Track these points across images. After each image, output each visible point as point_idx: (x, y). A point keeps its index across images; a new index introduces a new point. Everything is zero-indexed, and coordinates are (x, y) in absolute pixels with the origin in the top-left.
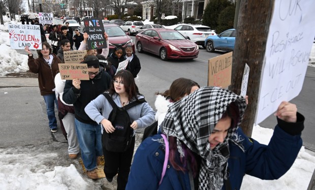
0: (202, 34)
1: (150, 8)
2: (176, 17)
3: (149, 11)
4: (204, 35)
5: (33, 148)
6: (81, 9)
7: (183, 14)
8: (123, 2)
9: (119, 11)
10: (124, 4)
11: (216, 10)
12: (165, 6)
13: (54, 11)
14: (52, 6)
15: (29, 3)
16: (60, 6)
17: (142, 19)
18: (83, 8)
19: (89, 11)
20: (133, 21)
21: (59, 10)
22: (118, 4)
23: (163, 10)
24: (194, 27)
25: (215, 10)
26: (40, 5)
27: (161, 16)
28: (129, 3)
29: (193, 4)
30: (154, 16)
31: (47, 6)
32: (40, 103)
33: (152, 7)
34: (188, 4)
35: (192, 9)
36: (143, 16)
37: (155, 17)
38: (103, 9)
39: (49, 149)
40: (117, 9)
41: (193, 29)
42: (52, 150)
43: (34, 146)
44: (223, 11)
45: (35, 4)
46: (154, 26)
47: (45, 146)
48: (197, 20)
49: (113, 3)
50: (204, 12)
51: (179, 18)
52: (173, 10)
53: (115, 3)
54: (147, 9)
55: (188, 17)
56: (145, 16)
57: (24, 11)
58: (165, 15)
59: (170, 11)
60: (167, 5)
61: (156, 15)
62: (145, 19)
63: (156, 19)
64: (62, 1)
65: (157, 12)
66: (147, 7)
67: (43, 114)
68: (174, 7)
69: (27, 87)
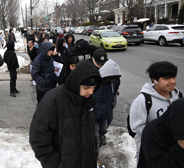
0: (178, 32)
1: (122, 14)
2: (149, 19)
3: (121, 17)
4: (182, 34)
6: (62, 20)
7: (155, 16)
8: (97, 11)
9: (94, 18)
10: (98, 13)
12: (137, 11)
13: (41, 23)
14: (39, 20)
15: (23, 19)
16: (46, 19)
17: (114, 24)
18: (63, 19)
19: (68, 21)
20: (106, 25)
21: (44, 22)
22: (93, 13)
23: (135, 14)
24: (169, 26)
26: (31, 19)
27: (133, 19)
28: (102, 11)
29: (166, 6)
30: (126, 20)
31: (36, 20)
33: (124, 12)
34: (161, 7)
35: (166, 11)
36: (116, 21)
38: (79, 18)
40: (91, 18)
41: (168, 29)
45: (27, 19)
48: (171, 20)
49: (88, 12)
50: (179, 12)
51: (151, 20)
52: (145, 13)
53: (90, 12)
54: (119, 15)
55: (161, 18)
56: (118, 21)
57: (19, 25)
58: (137, 18)
59: (142, 15)
60: (138, 10)
61: (128, 19)
62: (117, 23)
63: (128, 22)
64: (47, 15)
65: (129, 16)
66: (119, 13)
67: (32, 102)
68: (146, 11)
69: (20, 80)
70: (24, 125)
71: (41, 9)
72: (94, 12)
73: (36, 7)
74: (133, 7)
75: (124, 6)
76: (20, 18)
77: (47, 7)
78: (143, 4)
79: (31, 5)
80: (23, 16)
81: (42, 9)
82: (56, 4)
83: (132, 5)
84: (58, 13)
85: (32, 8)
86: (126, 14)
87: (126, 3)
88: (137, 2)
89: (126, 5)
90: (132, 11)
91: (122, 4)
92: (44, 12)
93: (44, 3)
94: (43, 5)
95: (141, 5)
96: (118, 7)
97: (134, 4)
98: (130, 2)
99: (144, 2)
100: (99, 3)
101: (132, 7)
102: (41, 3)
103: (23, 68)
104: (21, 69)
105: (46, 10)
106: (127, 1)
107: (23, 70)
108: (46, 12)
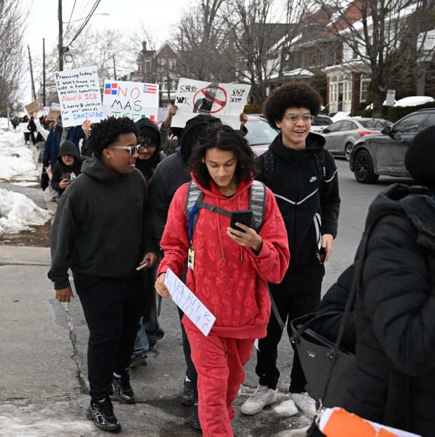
2: (431, 99)
3: (348, 90)
5: (27, 405)
8: (273, 69)
9: (262, 93)
10: (275, 75)
12: (397, 70)
15: (33, 88)
17: (326, 112)
22: (260, 75)
27: (383, 97)
28: (290, 73)
30: (361, 101)
33: (357, 77)
36: (330, 103)
37: (364, 105)
39: (68, 411)
42: (79, 415)
43: (30, 402)
45: (46, 89)
46: (365, 124)
47: (58, 403)
49: (246, 73)
52: (420, 79)
53: (251, 72)
54: (342, 84)
56: (337, 103)
57: (19, 109)
58: (396, 93)
59: (411, 83)
60: (401, 67)
61: (368, 100)
62: (336, 111)
63: (368, 107)
65: (372, 87)
66: (342, 79)
67: (57, 326)
68: (424, 70)
69: (18, 264)
70: (26, 392)
71: (93, 58)
72: (265, 70)
73: (77, 52)
74: (384, 58)
75: (356, 53)
76: (21, 86)
77: (112, 52)
78: (414, 49)
79: (61, 40)
80: (32, 78)
81: (98, 60)
82: (144, 44)
83: (383, 51)
84: (149, 73)
85: (62, 50)
86: (364, 83)
87: (364, 43)
88: (398, 46)
89: (363, 50)
90: (382, 71)
91: (351, 46)
92: (102, 69)
93: (105, 39)
94: (100, 47)
95: (410, 51)
96: (341, 62)
97: (388, 49)
98: (375, 41)
99: (419, 45)
100: (278, 47)
101: (381, 56)
102: (94, 40)
103: (28, 232)
104: (23, 232)
105: (110, 63)
106: (367, 40)
107: (28, 236)
108: (111, 71)
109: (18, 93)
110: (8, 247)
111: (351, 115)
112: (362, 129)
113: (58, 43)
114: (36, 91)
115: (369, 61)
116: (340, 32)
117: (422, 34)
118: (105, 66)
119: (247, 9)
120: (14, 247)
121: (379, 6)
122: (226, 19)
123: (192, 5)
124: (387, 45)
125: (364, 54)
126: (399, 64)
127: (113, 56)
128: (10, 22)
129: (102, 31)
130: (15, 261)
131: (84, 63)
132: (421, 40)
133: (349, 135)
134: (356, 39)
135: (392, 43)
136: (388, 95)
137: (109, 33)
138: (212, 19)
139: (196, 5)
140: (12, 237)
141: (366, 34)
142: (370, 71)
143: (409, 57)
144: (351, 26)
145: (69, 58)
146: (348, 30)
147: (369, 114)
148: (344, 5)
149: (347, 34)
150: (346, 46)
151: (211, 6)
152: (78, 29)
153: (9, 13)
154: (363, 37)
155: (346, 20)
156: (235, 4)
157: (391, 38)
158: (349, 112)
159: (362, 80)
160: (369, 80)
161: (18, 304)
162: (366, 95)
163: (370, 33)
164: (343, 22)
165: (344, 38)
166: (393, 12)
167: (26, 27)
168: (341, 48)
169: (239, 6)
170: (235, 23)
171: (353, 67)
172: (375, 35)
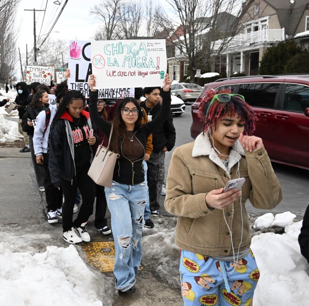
1: (179, 65)
2: (218, 74)
3: (178, 70)
5: (17, 227)
7: (227, 70)
11: (279, 59)
12: (201, 60)
15: (22, 69)
23: (198, 64)
25: (277, 60)
27: (195, 73)
29: (242, 54)
30: (185, 75)
32: (30, 175)
33: (182, 63)
34: (235, 56)
35: (242, 62)
37: (186, 77)
39: (39, 229)
42: (44, 231)
43: (19, 225)
44: (290, 61)
46: (186, 86)
47: (33, 226)
50: (260, 64)
51: (221, 75)
52: (212, 64)
55: (235, 73)
56: (173, 76)
57: (15, 79)
58: (201, 71)
59: (208, 66)
61: (187, 74)
63: (188, 78)
64: (62, 65)
65: (189, 68)
66: (175, 64)
67: (33, 187)
68: (214, 60)
69: (13, 157)
70: (17, 220)
71: (52, 54)
73: (43, 51)
74: (195, 54)
75: (182, 51)
76: (16, 68)
77: (61, 51)
78: (209, 49)
79: (35, 45)
80: (21, 64)
81: (54, 55)
83: (194, 50)
85: (36, 50)
87: (185, 47)
88: (201, 48)
89: (185, 50)
90: (194, 60)
91: (179, 48)
92: (56, 60)
93: (58, 44)
94: (55, 48)
95: (207, 50)
96: (174, 56)
97: (197, 49)
98: (190, 46)
99: (211, 47)
101: (193, 53)
102: (52, 45)
103: (19, 141)
104: (16, 141)
105: (60, 56)
106: (186, 45)
107: (19, 143)
108: (61, 60)
109: (14, 72)
110: (8, 148)
111: (179, 82)
112: (185, 89)
113: (34, 46)
114: (23, 71)
115: (188, 55)
116: (173, 41)
117: (213, 42)
118: (58, 58)
119: (128, 30)
120: (12, 149)
121: (192, 29)
122: (117, 35)
123: (101, 27)
124: (196, 48)
125: (185, 52)
126: (202, 57)
127: (62, 53)
128: (9, 36)
129: (56, 40)
130: (12, 156)
131: (47, 57)
132: (212, 45)
133: (179, 91)
134: (181, 44)
135: (199, 47)
136: (197, 72)
137: (59, 41)
138: (111, 34)
139: (103, 27)
140: (11, 144)
141: (186, 42)
142: (188, 60)
143: (206, 53)
144: (178, 38)
145: (39, 54)
146: (177, 40)
147: (188, 81)
148: (175, 28)
149: (177, 42)
150: (176, 48)
151: (110, 28)
152: (44, 39)
153: (9, 31)
154: (185, 43)
155: (176, 35)
156: (122, 27)
157: (198, 44)
158: (179, 81)
159: (185, 65)
160: (188, 65)
161: (13, 177)
162: (187, 72)
163: (188, 42)
164: (175, 36)
165: (175, 44)
166: (198, 31)
167: (17, 38)
168: (174, 49)
169: (124, 28)
170: (122, 36)
171: (180, 58)
172: (190, 42)
